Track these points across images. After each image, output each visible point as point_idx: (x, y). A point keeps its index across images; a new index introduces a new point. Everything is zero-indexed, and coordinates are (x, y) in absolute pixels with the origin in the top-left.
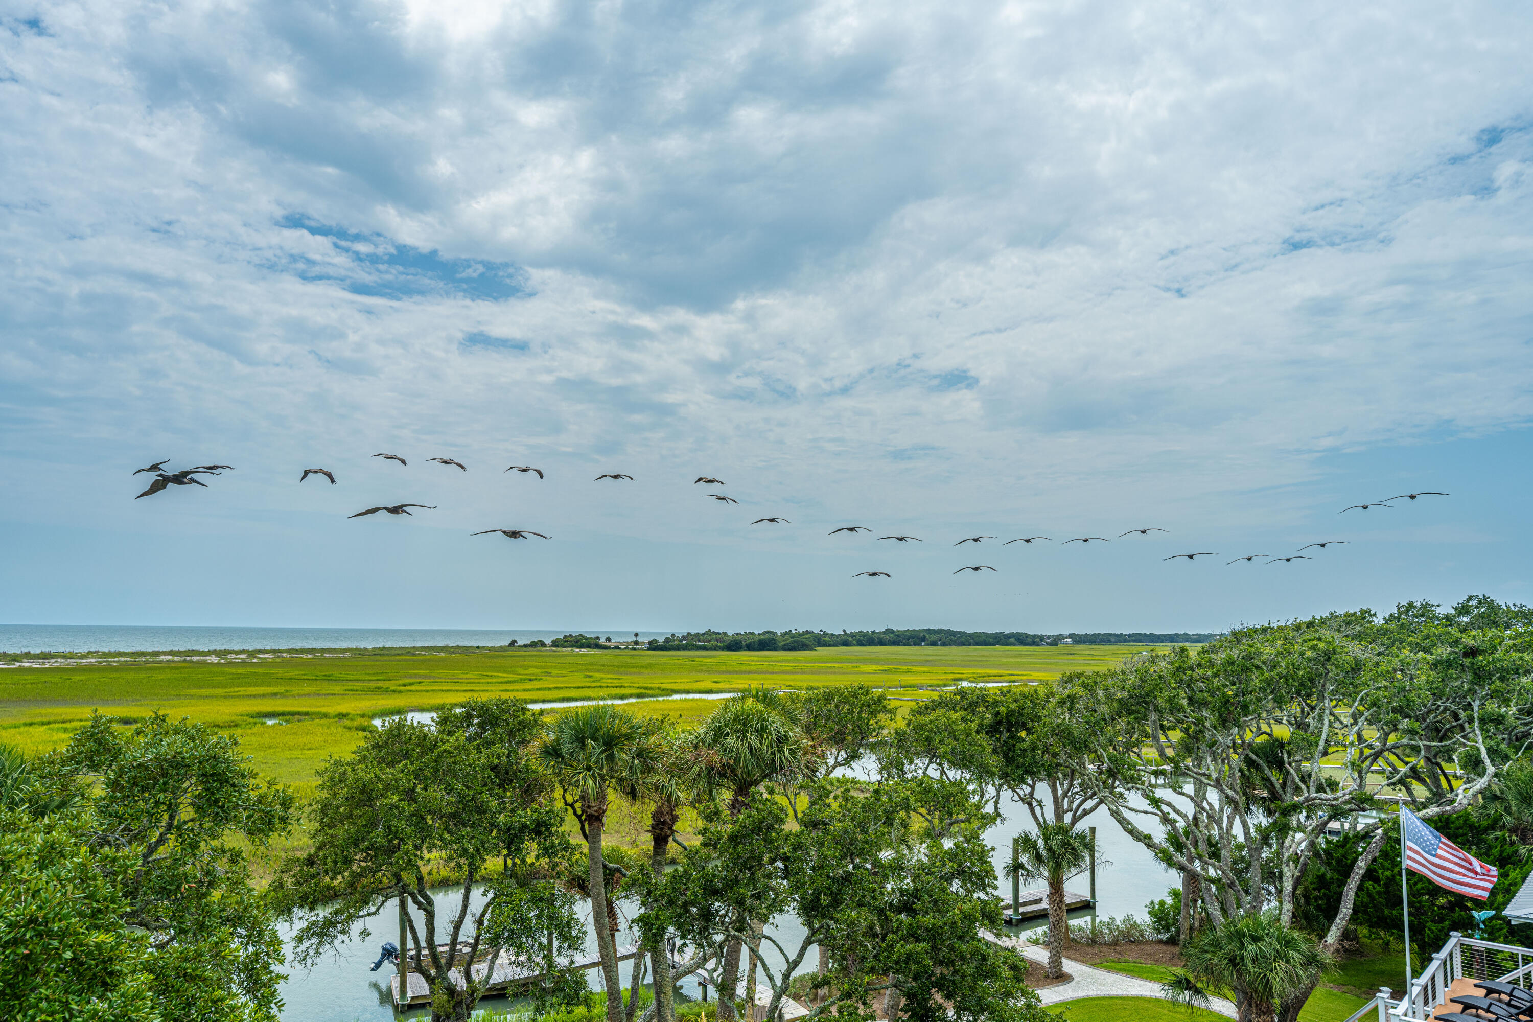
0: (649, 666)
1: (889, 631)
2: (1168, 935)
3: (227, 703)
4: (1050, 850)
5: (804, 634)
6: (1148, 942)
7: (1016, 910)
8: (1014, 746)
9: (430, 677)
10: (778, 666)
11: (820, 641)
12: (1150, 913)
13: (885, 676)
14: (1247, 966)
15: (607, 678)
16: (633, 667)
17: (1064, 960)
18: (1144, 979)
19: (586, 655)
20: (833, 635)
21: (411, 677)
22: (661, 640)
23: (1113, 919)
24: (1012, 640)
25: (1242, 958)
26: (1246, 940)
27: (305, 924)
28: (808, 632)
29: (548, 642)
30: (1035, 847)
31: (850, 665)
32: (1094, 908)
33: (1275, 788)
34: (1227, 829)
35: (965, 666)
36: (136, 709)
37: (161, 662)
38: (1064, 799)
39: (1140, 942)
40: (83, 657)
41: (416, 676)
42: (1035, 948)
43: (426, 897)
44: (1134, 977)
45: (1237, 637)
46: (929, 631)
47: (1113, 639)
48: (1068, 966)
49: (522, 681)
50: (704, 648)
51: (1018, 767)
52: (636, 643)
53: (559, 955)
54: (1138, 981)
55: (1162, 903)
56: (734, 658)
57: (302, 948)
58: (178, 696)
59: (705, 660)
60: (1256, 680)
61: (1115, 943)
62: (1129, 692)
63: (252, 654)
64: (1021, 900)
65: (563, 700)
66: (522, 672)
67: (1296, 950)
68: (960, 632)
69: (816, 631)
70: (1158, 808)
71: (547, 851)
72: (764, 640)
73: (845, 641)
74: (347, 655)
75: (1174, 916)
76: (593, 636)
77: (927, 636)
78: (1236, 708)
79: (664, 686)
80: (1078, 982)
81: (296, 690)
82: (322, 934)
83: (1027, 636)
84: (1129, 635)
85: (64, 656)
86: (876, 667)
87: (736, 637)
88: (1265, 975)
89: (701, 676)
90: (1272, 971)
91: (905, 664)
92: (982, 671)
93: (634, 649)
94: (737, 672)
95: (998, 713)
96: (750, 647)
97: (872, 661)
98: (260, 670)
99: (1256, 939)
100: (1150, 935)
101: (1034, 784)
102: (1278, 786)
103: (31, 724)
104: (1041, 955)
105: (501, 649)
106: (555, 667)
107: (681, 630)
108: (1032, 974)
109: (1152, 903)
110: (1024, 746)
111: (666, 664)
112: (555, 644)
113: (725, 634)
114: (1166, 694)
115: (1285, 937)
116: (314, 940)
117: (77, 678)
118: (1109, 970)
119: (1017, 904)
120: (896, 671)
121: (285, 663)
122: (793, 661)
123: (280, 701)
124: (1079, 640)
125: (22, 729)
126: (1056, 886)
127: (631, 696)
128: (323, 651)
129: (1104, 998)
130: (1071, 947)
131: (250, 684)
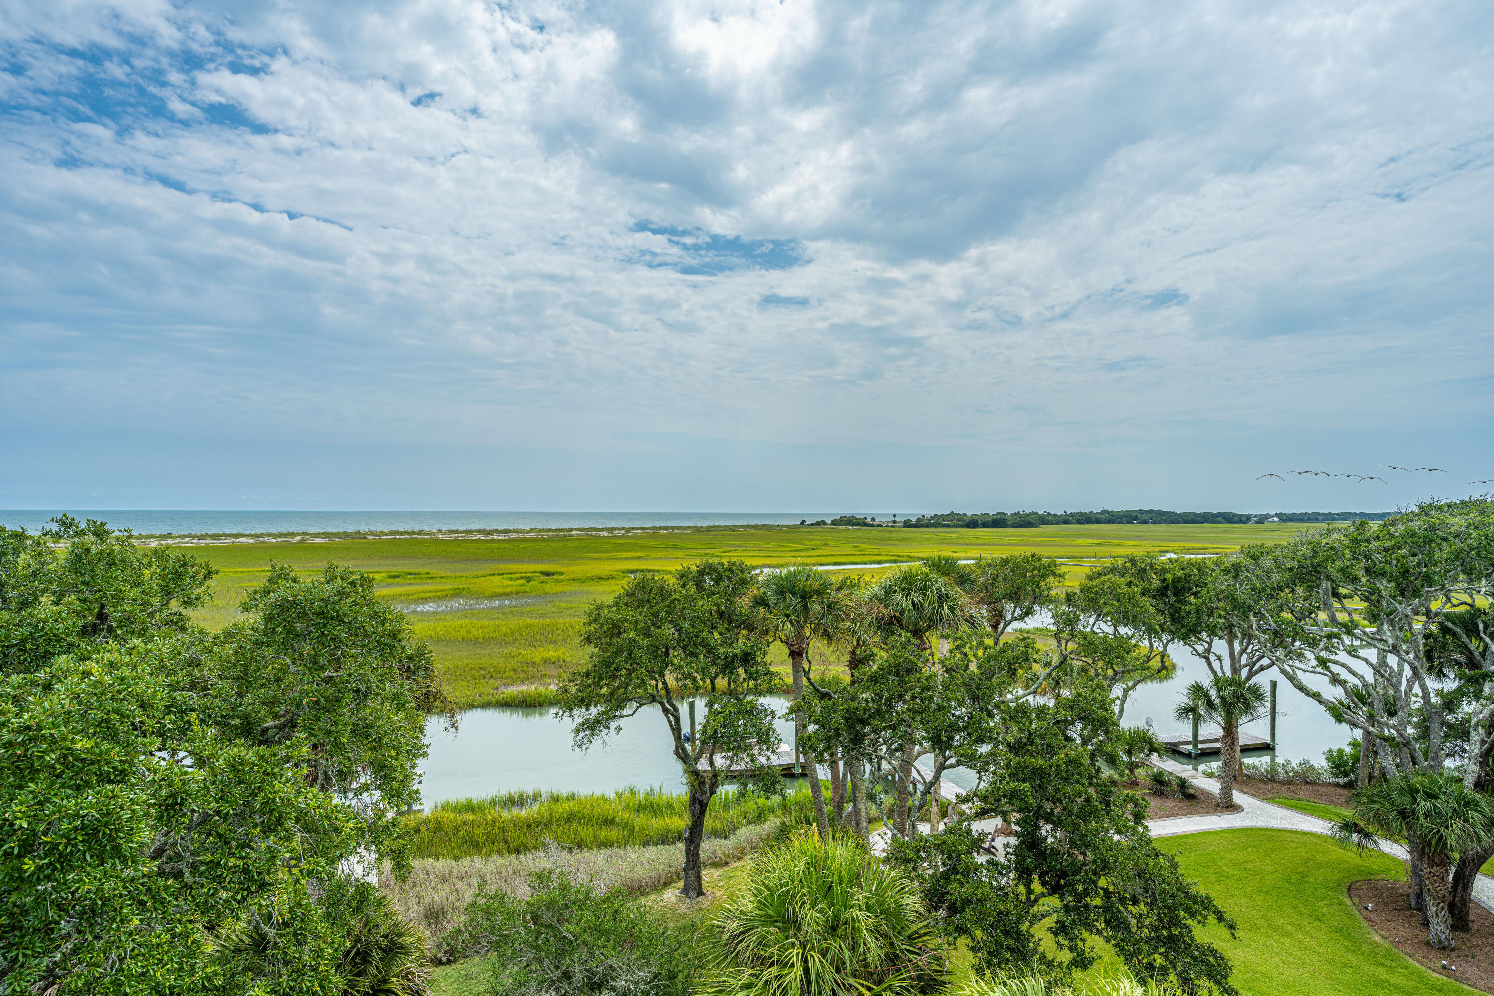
0: (903, 539)
1: (1104, 512)
2: (1345, 780)
3: (610, 562)
4: (1222, 698)
5: (1030, 514)
6: (1324, 784)
7: (1195, 746)
8: (1180, 608)
9: (742, 547)
10: (1006, 540)
11: (1044, 520)
12: (1326, 759)
13: (1098, 548)
14: (1418, 819)
15: (870, 548)
16: (890, 540)
17: (1234, 792)
18: (1315, 817)
19: (856, 531)
20: (1055, 515)
21: (730, 546)
22: (914, 520)
23: (1288, 762)
24: (1219, 519)
25: (1413, 812)
26: (1419, 797)
27: (580, 720)
28: (1034, 513)
29: (828, 521)
30: (1207, 695)
31: (1069, 539)
32: (1273, 749)
33: (1473, 655)
34: (1406, 693)
35: (1172, 541)
36: (554, 566)
37: (573, 536)
38: (1241, 655)
39: (1315, 784)
40: (527, 532)
41: (734, 546)
42: (1209, 780)
43: (673, 705)
44: (1306, 814)
45: (1425, 510)
46: (1141, 512)
47: (1320, 518)
48: (1238, 797)
49: (807, 550)
50: (948, 526)
51: (1183, 626)
52: (895, 522)
53: (760, 755)
54: (1309, 818)
55: (1340, 752)
56: (971, 534)
57: (579, 737)
58: (580, 558)
59: (948, 535)
60: (1443, 553)
61: (1290, 782)
62: (1299, 562)
63: (628, 530)
64: (1200, 738)
65: (835, 564)
66: (808, 543)
67: (1476, 811)
68: (1169, 513)
69: (1041, 513)
70: (1327, 668)
71: (751, 677)
72: (997, 520)
73: (1066, 520)
74: (689, 531)
75: (1353, 764)
76: (862, 517)
77: (1139, 516)
78: (1416, 579)
79: (912, 555)
80: (1248, 813)
81: (653, 554)
82: (591, 728)
83: (1234, 515)
84: (1338, 515)
85: (517, 532)
86: (1090, 541)
87: (974, 518)
88: (1439, 831)
89: (944, 547)
90: (1447, 827)
91: (1117, 538)
92: (1187, 545)
93: (893, 527)
94: (972, 545)
95: (1164, 580)
96: (985, 525)
97: (1088, 536)
98: (632, 541)
99: (1430, 796)
100: (1327, 778)
101: (1212, 641)
102: (1476, 654)
103: (493, 575)
104: (1213, 787)
105: (795, 527)
106: (832, 540)
107: (929, 513)
108: (1203, 802)
109: (1330, 751)
110: (1188, 608)
111: (916, 538)
112: (834, 523)
113: (965, 515)
114: (1338, 563)
115: (1464, 798)
116: (587, 732)
117: (523, 545)
118: (1281, 805)
119: (1195, 741)
120: (1109, 544)
121: (649, 536)
122: (1020, 536)
123: (642, 562)
124: (1285, 518)
125: (488, 578)
126: (1230, 730)
127: (886, 562)
128: (674, 528)
129: (1272, 830)
130: (1244, 782)
131: (624, 551)
